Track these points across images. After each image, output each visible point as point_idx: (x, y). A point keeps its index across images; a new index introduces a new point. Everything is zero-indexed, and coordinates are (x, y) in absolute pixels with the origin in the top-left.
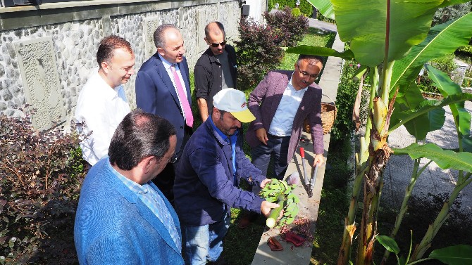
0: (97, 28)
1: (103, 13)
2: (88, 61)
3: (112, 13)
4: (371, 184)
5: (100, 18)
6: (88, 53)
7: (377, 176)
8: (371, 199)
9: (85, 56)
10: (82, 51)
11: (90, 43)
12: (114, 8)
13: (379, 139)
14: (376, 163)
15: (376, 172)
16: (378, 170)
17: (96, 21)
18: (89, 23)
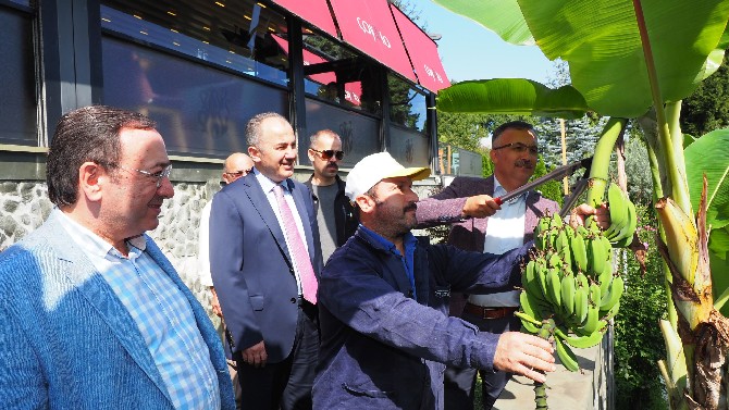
0: (197, 197)
1: (209, 176)
2: (177, 245)
5: (204, 183)
6: (179, 232)
7: (715, 394)
9: (172, 236)
10: (169, 228)
11: (184, 217)
13: (696, 299)
14: (702, 360)
15: (710, 383)
16: (712, 378)
17: (196, 186)
18: (185, 188)
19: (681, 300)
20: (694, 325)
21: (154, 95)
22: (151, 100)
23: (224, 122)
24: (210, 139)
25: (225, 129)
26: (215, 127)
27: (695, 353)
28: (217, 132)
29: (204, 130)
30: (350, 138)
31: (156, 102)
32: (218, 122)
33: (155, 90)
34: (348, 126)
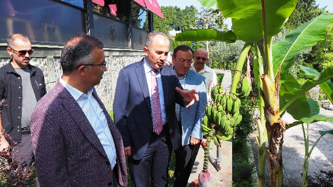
1: (47, 54)
3: (56, 54)
4: (274, 158)
5: (46, 57)
7: (278, 149)
8: (276, 173)
12: (56, 51)
13: (273, 114)
14: (274, 137)
15: (276, 146)
16: (277, 144)
17: (41, 59)
18: (36, 61)
19: (268, 114)
20: (272, 124)
21: (16, 12)
22: (14, 15)
23: (53, 26)
24: (46, 35)
25: (54, 30)
26: (49, 29)
27: (272, 134)
28: (50, 31)
29: (43, 31)
30: (114, 33)
31: (17, 16)
32: (50, 26)
33: (16, 9)
34: (113, 28)
